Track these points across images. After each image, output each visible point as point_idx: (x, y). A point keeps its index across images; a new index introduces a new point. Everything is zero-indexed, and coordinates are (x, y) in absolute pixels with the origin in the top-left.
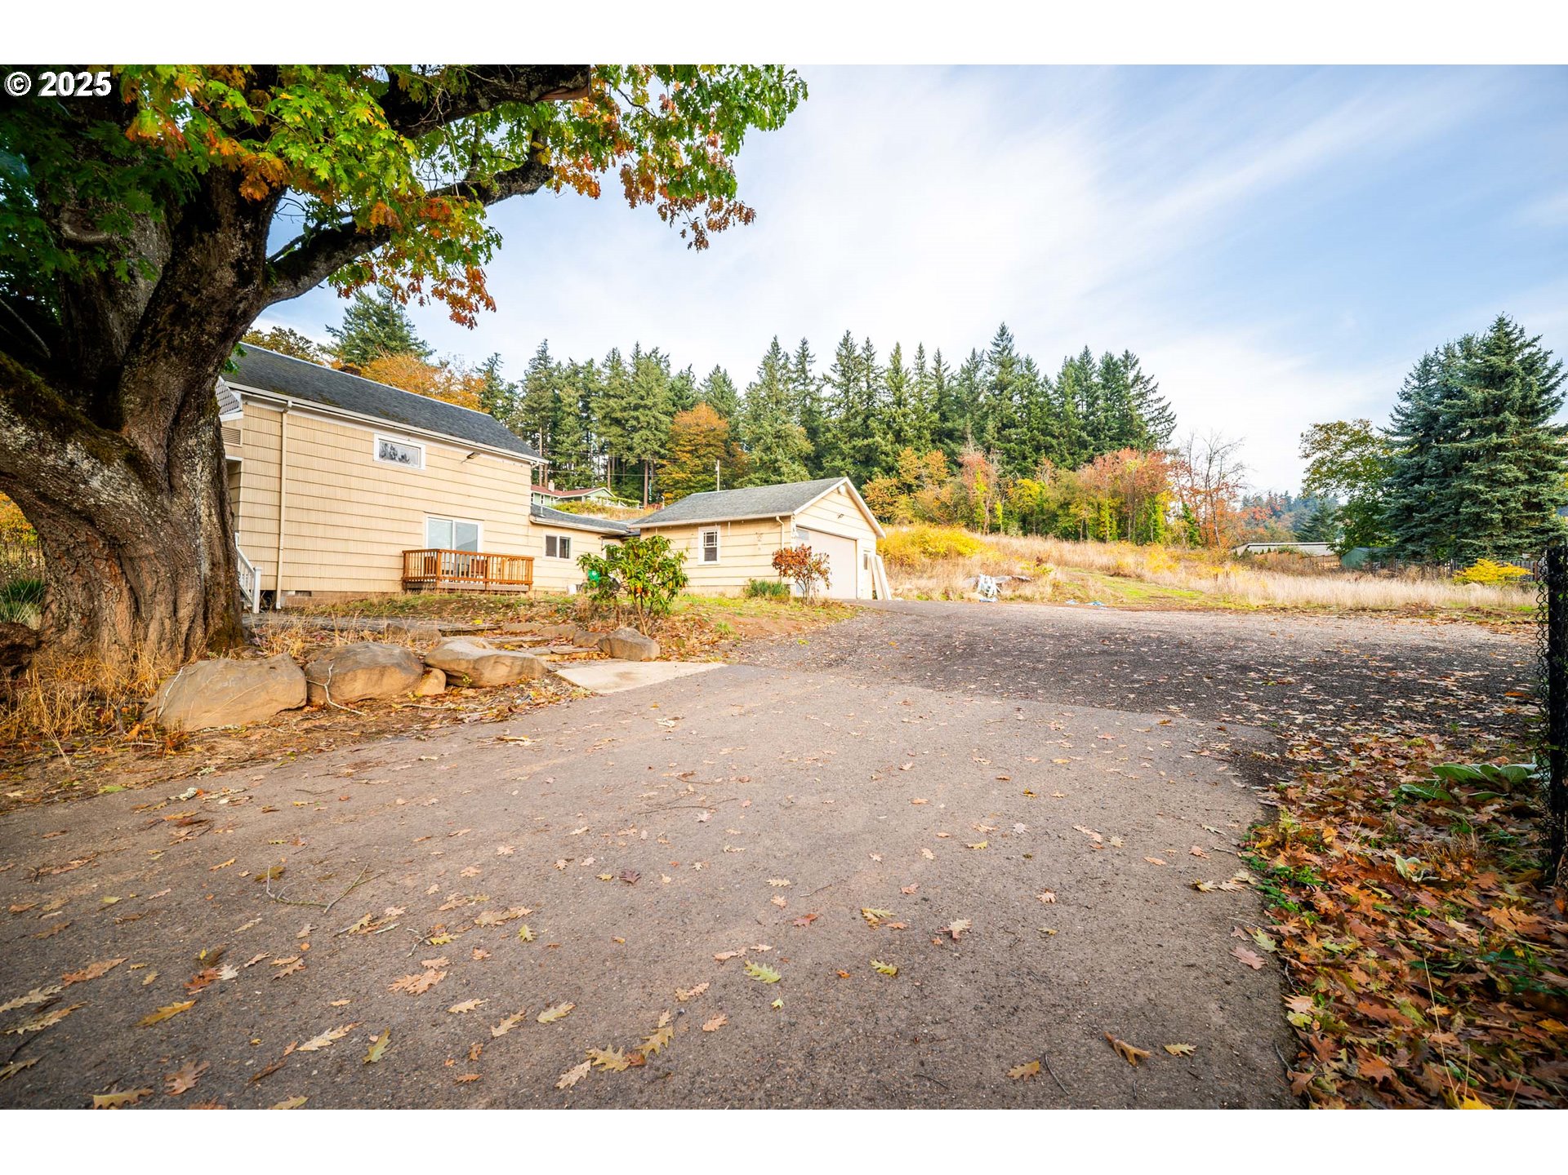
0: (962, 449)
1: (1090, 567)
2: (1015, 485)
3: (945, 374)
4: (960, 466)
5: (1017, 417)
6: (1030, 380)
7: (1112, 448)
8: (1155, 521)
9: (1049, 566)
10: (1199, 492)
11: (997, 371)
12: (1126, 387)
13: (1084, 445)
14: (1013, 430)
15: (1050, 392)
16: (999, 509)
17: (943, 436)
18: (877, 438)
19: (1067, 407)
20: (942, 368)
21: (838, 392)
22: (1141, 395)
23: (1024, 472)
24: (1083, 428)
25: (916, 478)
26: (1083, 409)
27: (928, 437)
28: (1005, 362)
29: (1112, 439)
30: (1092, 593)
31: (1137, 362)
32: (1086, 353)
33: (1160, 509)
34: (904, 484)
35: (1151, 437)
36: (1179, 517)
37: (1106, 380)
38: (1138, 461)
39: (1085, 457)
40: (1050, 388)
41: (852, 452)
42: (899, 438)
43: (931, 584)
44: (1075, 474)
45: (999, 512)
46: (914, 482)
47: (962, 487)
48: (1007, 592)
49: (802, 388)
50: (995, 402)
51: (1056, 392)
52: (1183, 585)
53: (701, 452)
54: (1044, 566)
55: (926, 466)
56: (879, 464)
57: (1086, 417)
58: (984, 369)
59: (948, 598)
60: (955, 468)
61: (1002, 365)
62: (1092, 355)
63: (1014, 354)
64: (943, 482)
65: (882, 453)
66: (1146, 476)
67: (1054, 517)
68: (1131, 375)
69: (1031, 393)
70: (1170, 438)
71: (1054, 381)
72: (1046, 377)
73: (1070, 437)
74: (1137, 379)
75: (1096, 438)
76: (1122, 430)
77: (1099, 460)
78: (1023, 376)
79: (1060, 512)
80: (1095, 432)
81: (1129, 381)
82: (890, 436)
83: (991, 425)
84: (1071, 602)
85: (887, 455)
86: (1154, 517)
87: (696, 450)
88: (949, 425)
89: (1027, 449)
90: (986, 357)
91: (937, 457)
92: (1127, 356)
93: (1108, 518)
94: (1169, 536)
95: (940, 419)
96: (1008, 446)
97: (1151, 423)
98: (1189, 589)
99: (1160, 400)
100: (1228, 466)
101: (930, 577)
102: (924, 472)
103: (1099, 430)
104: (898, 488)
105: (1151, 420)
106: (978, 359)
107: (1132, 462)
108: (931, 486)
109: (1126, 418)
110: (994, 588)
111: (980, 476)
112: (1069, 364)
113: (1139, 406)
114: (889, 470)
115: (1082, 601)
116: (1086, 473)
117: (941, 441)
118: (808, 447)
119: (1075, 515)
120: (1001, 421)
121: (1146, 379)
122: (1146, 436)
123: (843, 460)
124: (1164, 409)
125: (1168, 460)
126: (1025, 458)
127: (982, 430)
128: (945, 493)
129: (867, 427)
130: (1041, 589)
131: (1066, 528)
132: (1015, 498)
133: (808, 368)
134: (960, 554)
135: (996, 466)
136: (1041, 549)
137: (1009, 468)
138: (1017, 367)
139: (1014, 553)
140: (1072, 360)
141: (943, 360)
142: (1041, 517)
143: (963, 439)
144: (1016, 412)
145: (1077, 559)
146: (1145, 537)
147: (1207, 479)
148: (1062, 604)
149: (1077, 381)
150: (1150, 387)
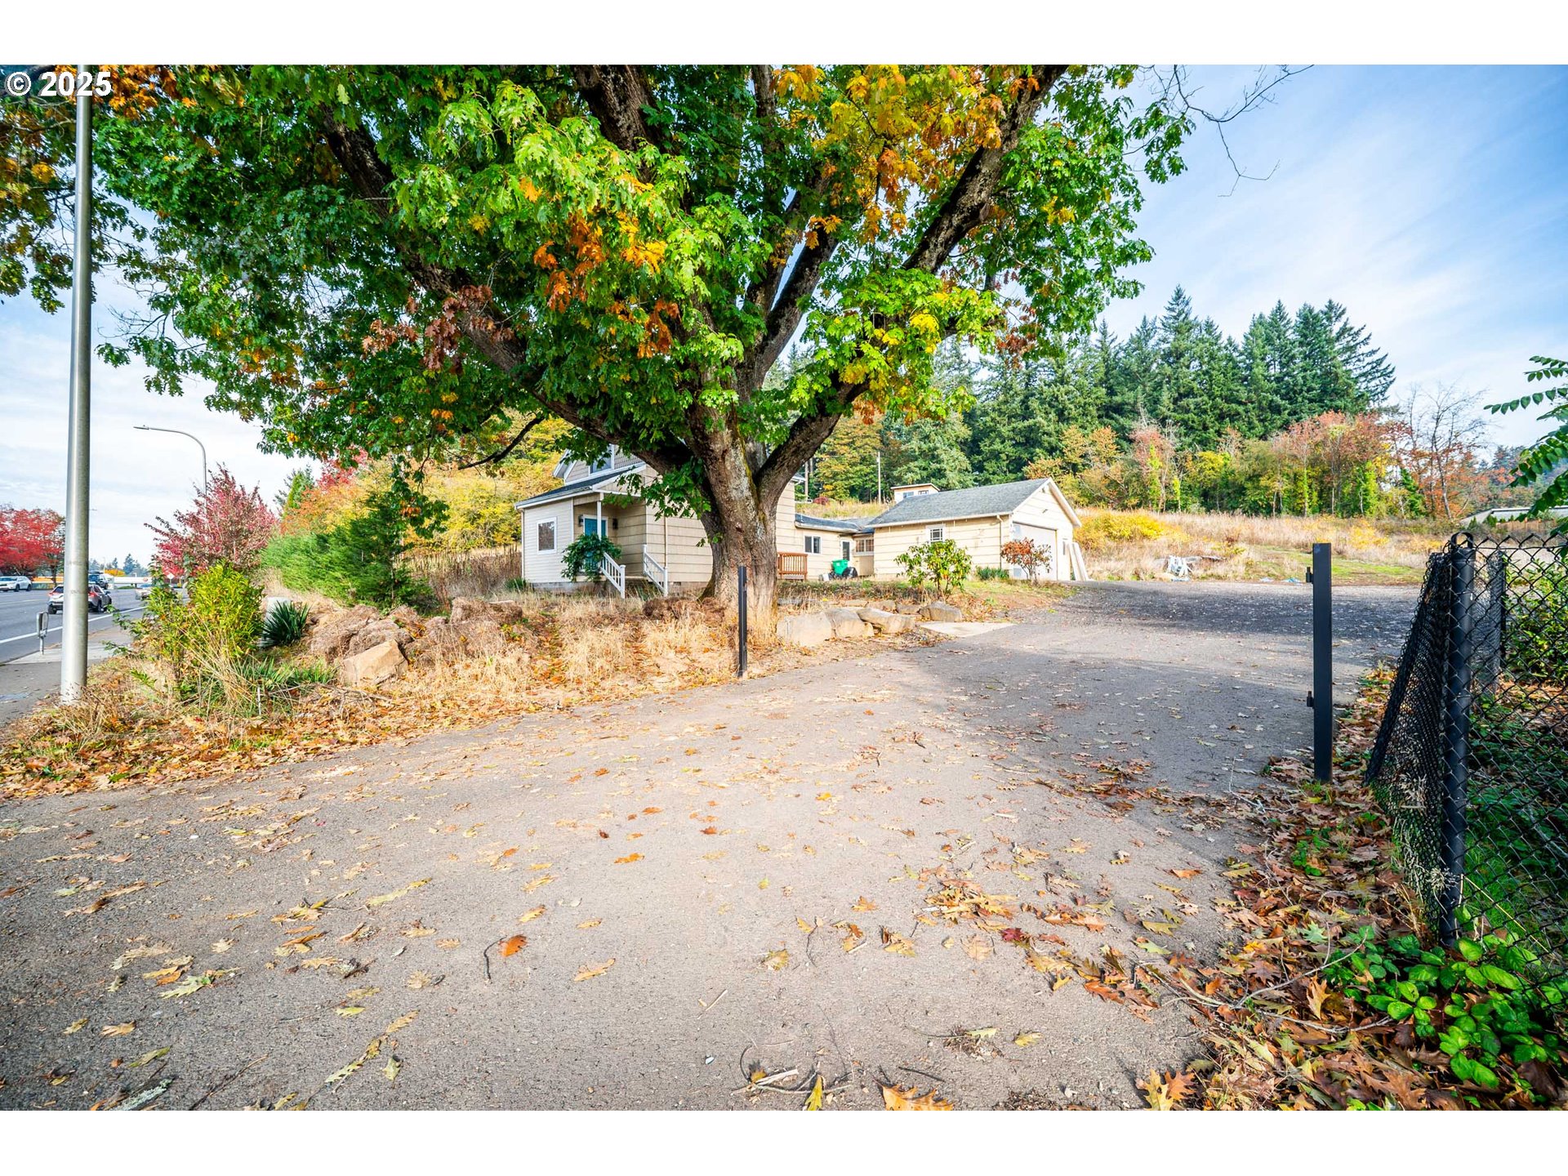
0: (1135, 425)
1: (1284, 545)
2: (1194, 458)
3: (1112, 346)
4: (1131, 441)
5: (1196, 385)
6: (1212, 344)
7: (1311, 411)
8: (1365, 490)
9: (1240, 546)
10: (1422, 455)
11: (1171, 337)
12: (1329, 341)
13: (1277, 410)
14: (1191, 401)
15: (1235, 354)
16: (1177, 483)
17: (1111, 411)
18: (1039, 419)
19: (1255, 370)
20: (1109, 339)
21: (996, 374)
22: (1350, 349)
23: (1204, 443)
24: (1276, 392)
25: (1081, 457)
26: (1275, 371)
27: (1095, 413)
28: (1181, 324)
29: (1311, 401)
30: (1288, 571)
31: (1343, 312)
32: (1279, 308)
33: (1371, 476)
34: (1068, 463)
35: (1362, 396)
36: (1397, 484)
37: (1305, 336)
38: (1344, 426)
39: (1279, 423)
40: (1235, 349)
41: (1011, 434)
42: (1062, 416)
43: (1120, 565)
44: (1267, 443)
45: (1177, 489)
46: (1079, 461)
47: (1133, 463)
48: (1200, 572)
49: (956, 373)
50: (1168, 370)
51: (1241, 354)
52: (1390, 561)
53: (858, 444)
54: (1236, 546)
55: (1093, 443)
56: (1041, 445)
57: (1278, 380)
58: (1156, 337)
59: (1139, 578)
60: (1125, 444)
61: (1177, 330)
62: (1287, 310)
63: (1191, 317)
64: (1111, 459)
65: (1044, 433)
66: (1353, 441)
67: (1241, 490)
68: (1336, 327)
69: (1212, 357)
70: (1386, 394)
71: (1240, 342)
72: (1229, 339)
73: (1260, 403)
74: (1344, 330)
75: (1292, 401)
76: (1324, 391)
77: (1295, 427)
78: (1202, 340)
79: (1249, 485)
80: (1290, 395)
81: (1334, 334)
82: (1053, 416)
83: (1166, 396)
84: (1266, 580)
85: (1049, 435)
86: (1364, 485)
87: (853, 442)
88: (1118, 399)
89: (1209, 419)
90: (1158, 324)
91: (1105, 435)
92: (1331, 307)
93: (1306, 488)
94: (1383, 506)
95: (1107, 394)
96: (1186, 416)
97: (1362, 379)
98: (1396, 564)
99: (1373, 352)
100: (1462, 423)
101: (1120, 559)
102: (1091, 450)
103: (1295, 392)
104: (1061, 468)
105: (1361, 375)
106: (1149, 327)
107: (1336, 426)
108: (1098, 464)
109: (1330, 376)
110: (1185, 568)
111: (1154, 452)
112: (1259, 322)
113: (1346, 362)
114: (1051, 450)
115: (1277, 578)
116: (1279, 442)
117: (1108, 416)
118: (965, 432)
119: (1267, 488)
120: (1177, 391)
121: (1355, 330)
122: (1355, 394)
123: (1003, 442)
124: (1379, 362)
125: (1384, 419)
126: (1205, 428)
127: (1156, 401)
128: (1115, 471)
129: (1027, 408)
130: (1234, 568)
131: (1255, 502)
132: (1194, 472)
133: (962, 352)
134: (1145, 536)
135: (1173, 439)
136: (1230, 527)
137: (1188, 440)
138: (1195, 333)
139: (1201, 533)
140: (1261, 316)
141: (1109, 331)
142: (1225, 491)
143: (1135, 413)
144: (1194, 380)
145: (1270, 537)
146: (1353, 508)
147: (1434, 440)
148: (1256, 581)
149: (1269, 340)
150: (1361, 338)
